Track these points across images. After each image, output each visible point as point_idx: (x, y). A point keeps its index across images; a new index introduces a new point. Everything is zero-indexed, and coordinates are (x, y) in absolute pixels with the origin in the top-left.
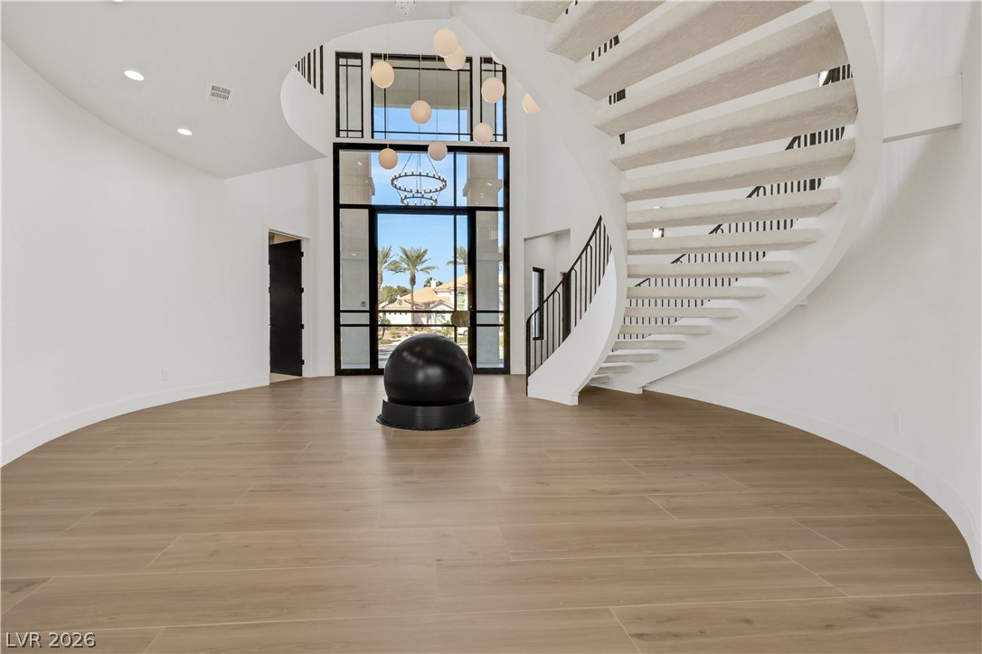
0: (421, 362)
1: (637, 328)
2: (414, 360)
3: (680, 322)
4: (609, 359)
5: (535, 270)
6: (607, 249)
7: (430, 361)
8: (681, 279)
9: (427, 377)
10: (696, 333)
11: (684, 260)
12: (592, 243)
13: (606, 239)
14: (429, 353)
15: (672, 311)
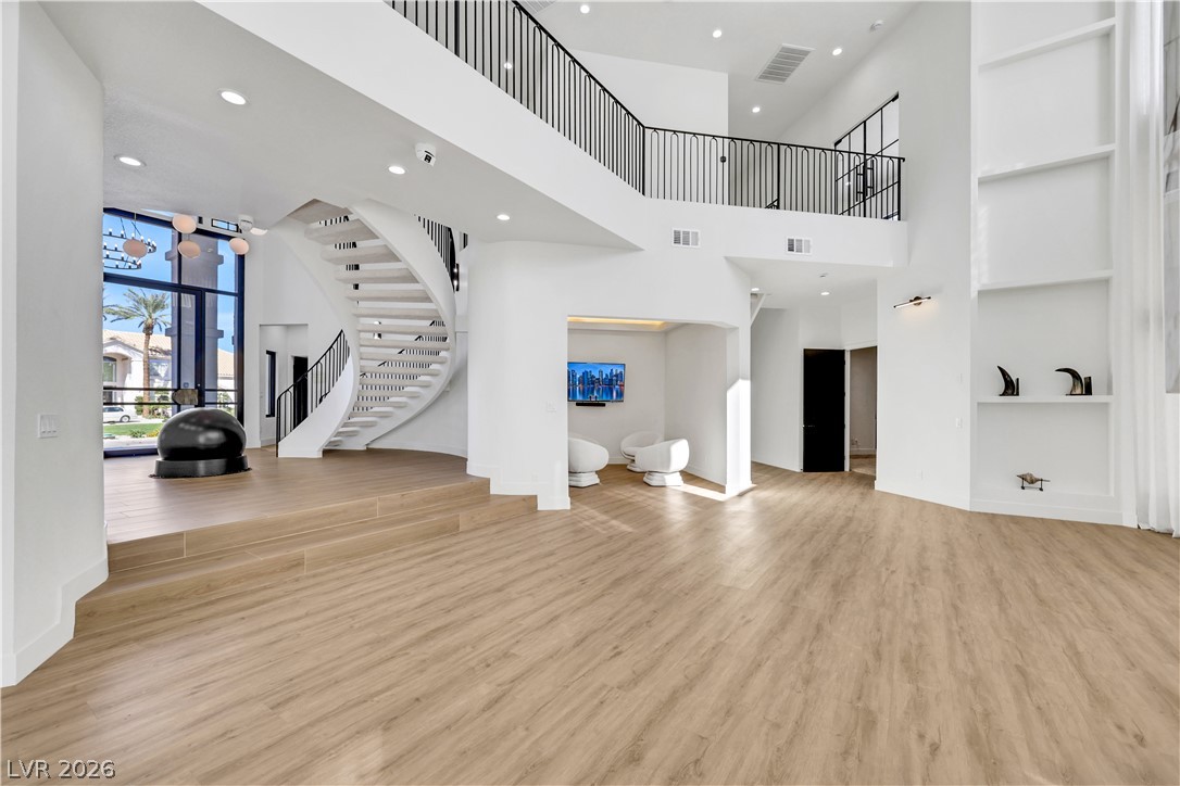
0: (200, 429)
1: (365, 404)
2: (193, 428)
3: (391, 400)
4: (345, 425)
5: (268, 352)
6: (347, 351)
7: (210, 428)
8: (402, 363)
9: (208, 439)
10: (399, 406)
11: (404, 352)
12: (335, 346)
13: (345, 342)
14: (207, 422)
15: (386, 393)
